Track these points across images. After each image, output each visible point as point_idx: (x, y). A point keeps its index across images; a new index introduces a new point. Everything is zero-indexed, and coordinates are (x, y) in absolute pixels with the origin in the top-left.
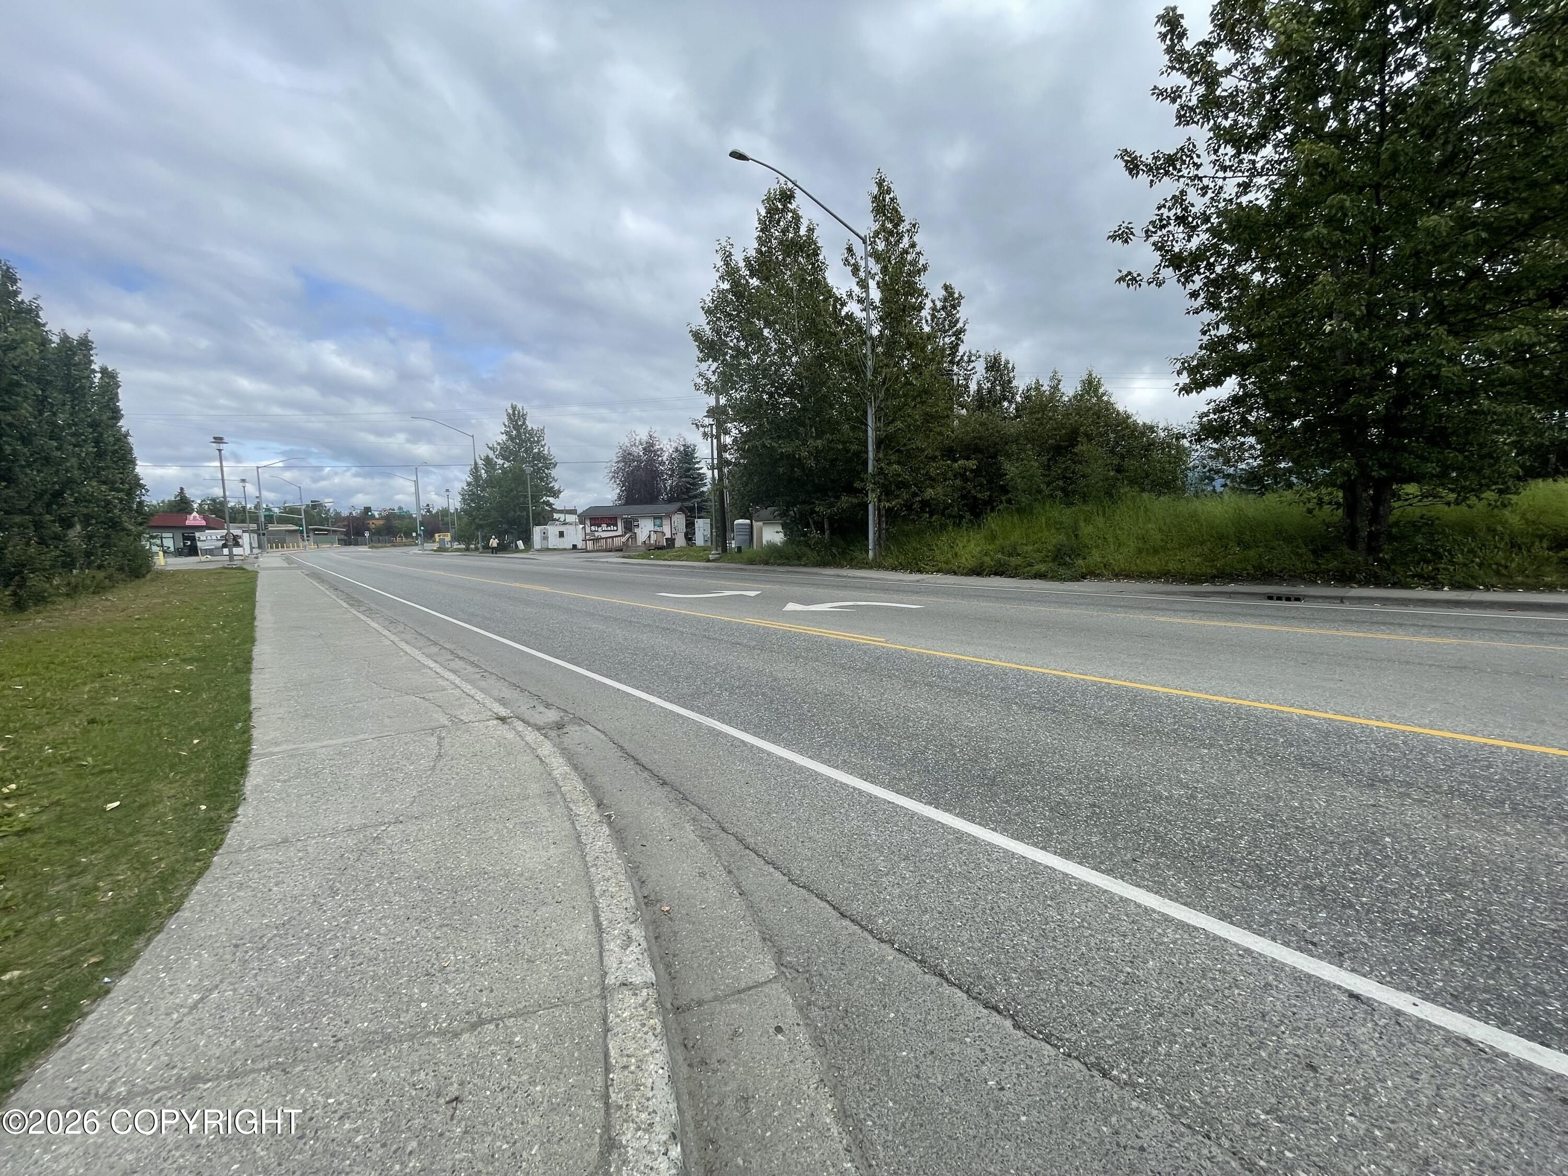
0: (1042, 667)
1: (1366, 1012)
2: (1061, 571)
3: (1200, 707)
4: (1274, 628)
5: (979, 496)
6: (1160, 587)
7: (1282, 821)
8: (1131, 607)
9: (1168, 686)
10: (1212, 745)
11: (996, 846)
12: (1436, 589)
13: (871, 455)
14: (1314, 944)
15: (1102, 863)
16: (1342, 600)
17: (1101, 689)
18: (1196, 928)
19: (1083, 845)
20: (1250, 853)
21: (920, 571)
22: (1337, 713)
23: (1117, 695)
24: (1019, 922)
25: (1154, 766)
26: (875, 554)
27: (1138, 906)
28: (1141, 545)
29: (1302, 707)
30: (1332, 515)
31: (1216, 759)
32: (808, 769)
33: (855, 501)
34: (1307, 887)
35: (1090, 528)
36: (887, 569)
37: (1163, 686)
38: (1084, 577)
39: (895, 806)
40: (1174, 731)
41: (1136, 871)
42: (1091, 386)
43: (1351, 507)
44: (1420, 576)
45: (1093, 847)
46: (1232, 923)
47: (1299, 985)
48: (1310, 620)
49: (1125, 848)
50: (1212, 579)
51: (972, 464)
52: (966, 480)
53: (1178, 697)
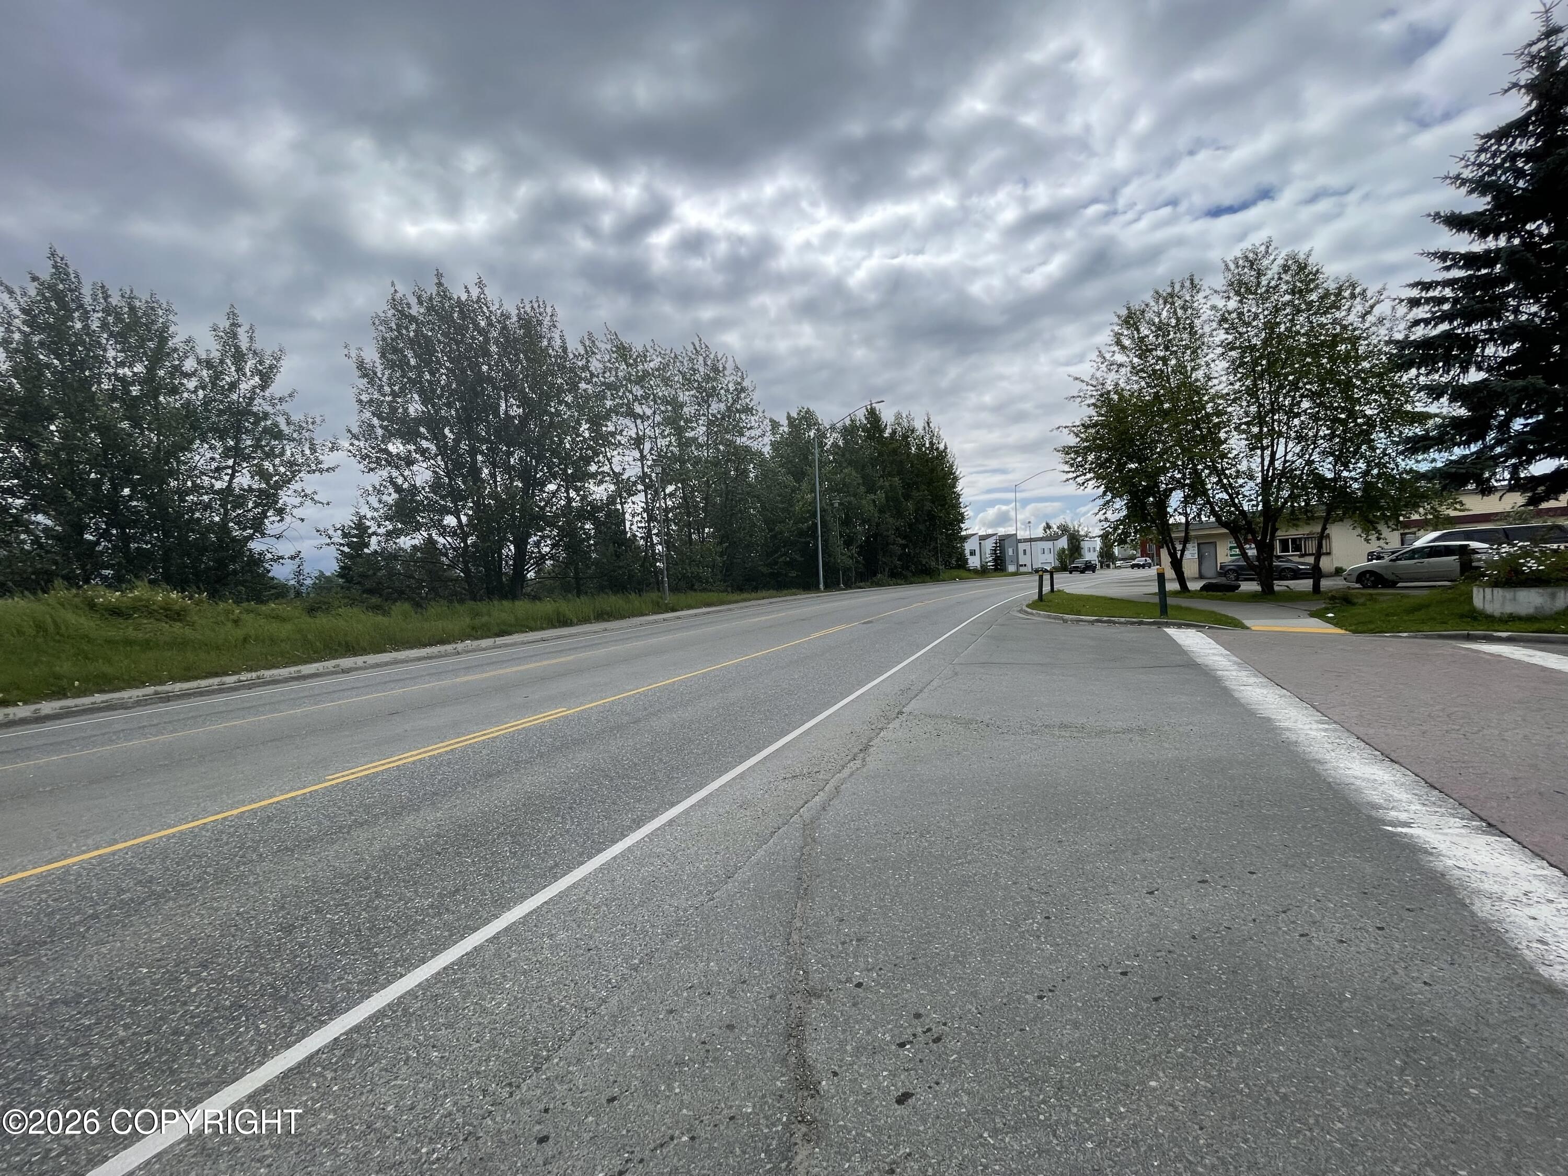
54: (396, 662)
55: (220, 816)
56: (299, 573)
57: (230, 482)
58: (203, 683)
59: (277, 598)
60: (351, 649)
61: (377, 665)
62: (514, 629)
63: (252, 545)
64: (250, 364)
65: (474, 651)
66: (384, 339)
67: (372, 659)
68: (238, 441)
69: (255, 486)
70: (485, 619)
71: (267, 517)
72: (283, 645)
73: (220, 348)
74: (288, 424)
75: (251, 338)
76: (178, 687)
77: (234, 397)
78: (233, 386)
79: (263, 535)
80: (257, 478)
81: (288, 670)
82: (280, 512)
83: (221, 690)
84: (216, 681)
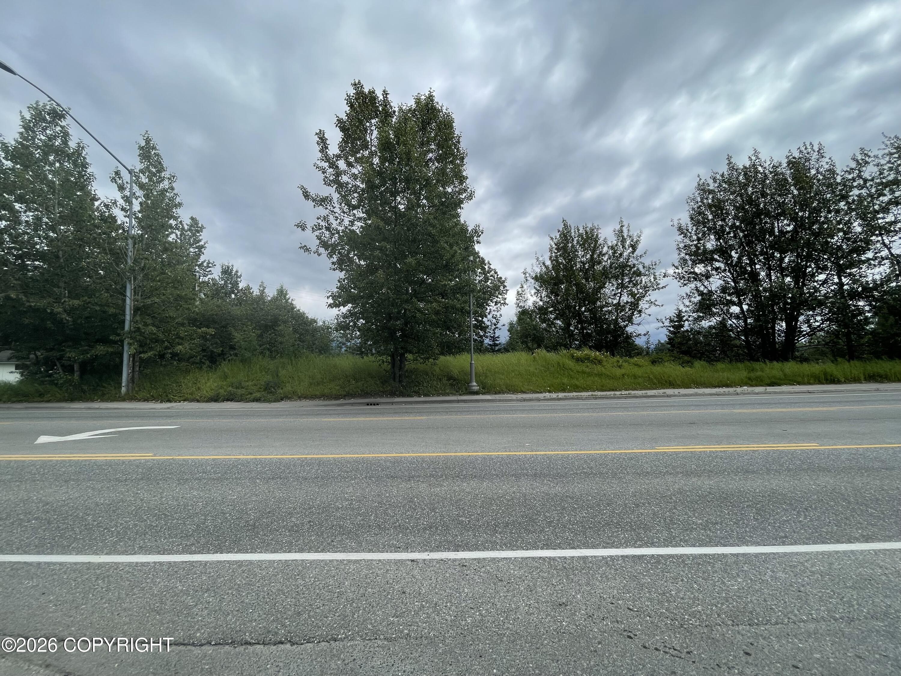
0: (269, 455)
1: (416, 565)
2: (269, 396)
3: (348, 461)
4: (371, 419)
5: (215, 350)
6: (321, 402)
7: (384, 504)
8: (309, 415)
9: (334, 454)
10: (355, 478)
11: (263, 561)
12: (419, 397)
13: (128, 318)
14: (399, 548)
15: (319, 548)
16: (392, 403)
17: (303, 461)
18: (361, 560)
19: (308, 543)
20: (375, 521)
21: (169, 401)
22: (396, 453)
23: (310, 463)
24: (284, 594)
25: (333, 494)
26: (128, 390)
27: (337, 561)
28: (311, 381)
29: (385, 453)
30: (387, 367)
31: (358, 484)
32: (107, 563)
33: (110, 350)
34: (395, 527)
35: (284, 372)
36: (139, 400)
37: (331, 454)
38: (282, 400)
39: (191, 563)
40: (339, 475)
41: (334, 546)
42: (282, 293)
43: (393, 364)
44: (415, 392)
45: (313, 542)
46: (373, 552)
47: (397, 565)
48: (382, 414)
49: (328, 537)
50: (344, 397)
51: (212, 331)
52: (206, 340)
53: (338, 458)
54: (696, 395)
55: (614, 452)
56: (648, 342)
57: (619, 300)
58: (608, 393)
59: (638, 355)
60: (672, 385)
61: (685, 395)
62: (782, 382)
63: (627, 329)
64: (628, 243)
65: (749, 393)
66: (693, 209)
67: (683, 391)
68: (622, 280)
69: (629, 301)
70: (759, 373)
71: (634, 315)
72: (640, 379)
73: (616, 239)
74: (644, 267)
75: (628, 230)
76: (600, 393)
77: (621, 260)
78: (621, 255)
79: (632, 324)
80: (630, 297)
81: (641, 392)
82: (640, 312)
83: (615, 397)
84: (612, 393)
